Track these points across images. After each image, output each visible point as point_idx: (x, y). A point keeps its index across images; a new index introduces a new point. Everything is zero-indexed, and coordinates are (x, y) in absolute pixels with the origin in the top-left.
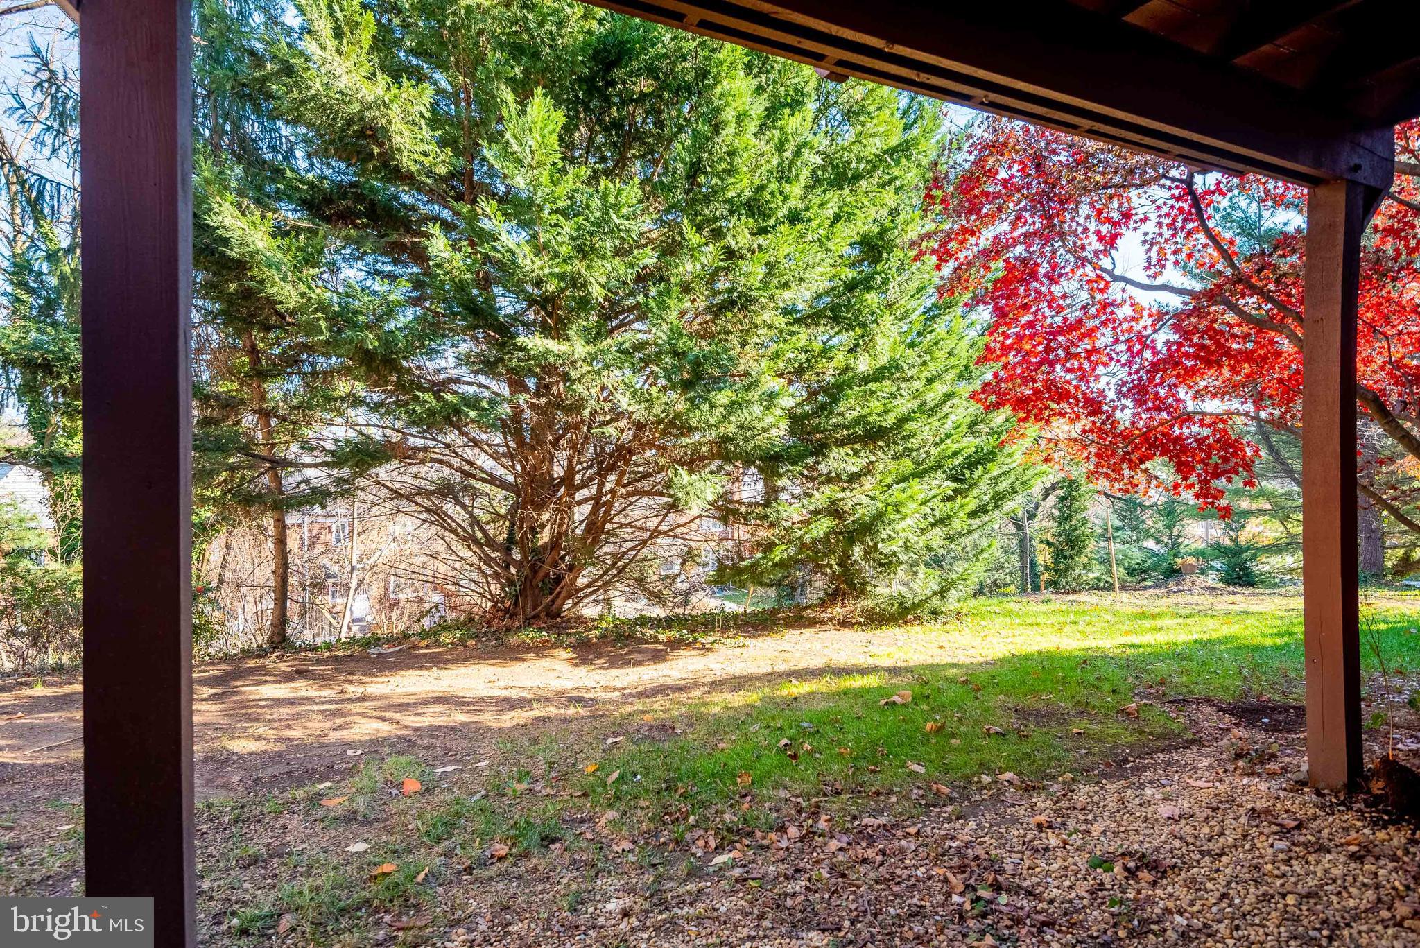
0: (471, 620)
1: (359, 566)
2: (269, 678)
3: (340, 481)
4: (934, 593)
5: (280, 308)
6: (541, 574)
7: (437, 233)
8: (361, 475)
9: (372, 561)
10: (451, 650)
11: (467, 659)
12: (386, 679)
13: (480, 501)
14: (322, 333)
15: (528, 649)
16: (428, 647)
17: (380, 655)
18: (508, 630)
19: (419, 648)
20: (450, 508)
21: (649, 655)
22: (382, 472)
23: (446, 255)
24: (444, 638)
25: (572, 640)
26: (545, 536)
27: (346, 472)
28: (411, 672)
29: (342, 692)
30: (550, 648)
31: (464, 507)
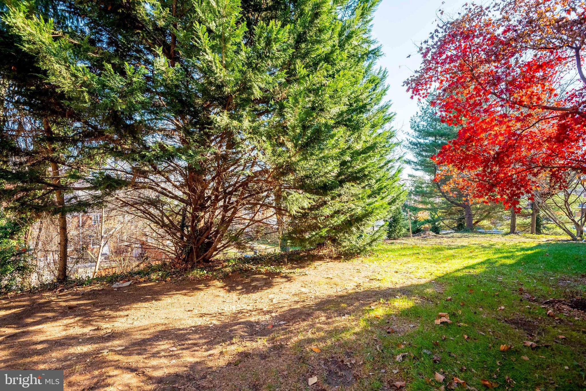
0: (165, 264)
1: (105, 235)
2: (50, 315)
3: (96, 197)
4: (367, 244)
5: (58, 91)
6: (201, 241)
7: (160, 54)
8: (109, 194)
9: (111, 233)
10: (158, 284)
11: (169, 290)
12: (125, 313)
13: (165, 207)
14: (86, 102)
15: (200, 282)
16: (145, 282)
17: (119, 288)
18: (186, 270)
19: (140, 283)
20: (152, 210)
21: (263, 283)
22: (120, 193)
23: (164, 68)
24: (154, 276)
25: (221, 275)
26: (202, 224)
27: (99, 192)
28: (140, 305)
29: (98, 329)
30: (210, 280)
31: (159, 210)
